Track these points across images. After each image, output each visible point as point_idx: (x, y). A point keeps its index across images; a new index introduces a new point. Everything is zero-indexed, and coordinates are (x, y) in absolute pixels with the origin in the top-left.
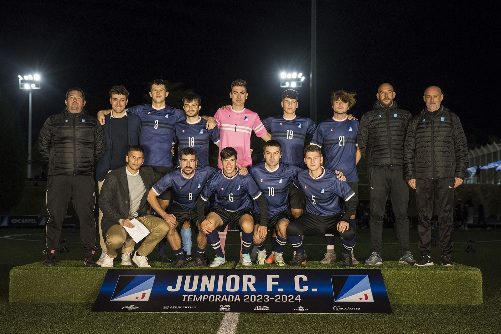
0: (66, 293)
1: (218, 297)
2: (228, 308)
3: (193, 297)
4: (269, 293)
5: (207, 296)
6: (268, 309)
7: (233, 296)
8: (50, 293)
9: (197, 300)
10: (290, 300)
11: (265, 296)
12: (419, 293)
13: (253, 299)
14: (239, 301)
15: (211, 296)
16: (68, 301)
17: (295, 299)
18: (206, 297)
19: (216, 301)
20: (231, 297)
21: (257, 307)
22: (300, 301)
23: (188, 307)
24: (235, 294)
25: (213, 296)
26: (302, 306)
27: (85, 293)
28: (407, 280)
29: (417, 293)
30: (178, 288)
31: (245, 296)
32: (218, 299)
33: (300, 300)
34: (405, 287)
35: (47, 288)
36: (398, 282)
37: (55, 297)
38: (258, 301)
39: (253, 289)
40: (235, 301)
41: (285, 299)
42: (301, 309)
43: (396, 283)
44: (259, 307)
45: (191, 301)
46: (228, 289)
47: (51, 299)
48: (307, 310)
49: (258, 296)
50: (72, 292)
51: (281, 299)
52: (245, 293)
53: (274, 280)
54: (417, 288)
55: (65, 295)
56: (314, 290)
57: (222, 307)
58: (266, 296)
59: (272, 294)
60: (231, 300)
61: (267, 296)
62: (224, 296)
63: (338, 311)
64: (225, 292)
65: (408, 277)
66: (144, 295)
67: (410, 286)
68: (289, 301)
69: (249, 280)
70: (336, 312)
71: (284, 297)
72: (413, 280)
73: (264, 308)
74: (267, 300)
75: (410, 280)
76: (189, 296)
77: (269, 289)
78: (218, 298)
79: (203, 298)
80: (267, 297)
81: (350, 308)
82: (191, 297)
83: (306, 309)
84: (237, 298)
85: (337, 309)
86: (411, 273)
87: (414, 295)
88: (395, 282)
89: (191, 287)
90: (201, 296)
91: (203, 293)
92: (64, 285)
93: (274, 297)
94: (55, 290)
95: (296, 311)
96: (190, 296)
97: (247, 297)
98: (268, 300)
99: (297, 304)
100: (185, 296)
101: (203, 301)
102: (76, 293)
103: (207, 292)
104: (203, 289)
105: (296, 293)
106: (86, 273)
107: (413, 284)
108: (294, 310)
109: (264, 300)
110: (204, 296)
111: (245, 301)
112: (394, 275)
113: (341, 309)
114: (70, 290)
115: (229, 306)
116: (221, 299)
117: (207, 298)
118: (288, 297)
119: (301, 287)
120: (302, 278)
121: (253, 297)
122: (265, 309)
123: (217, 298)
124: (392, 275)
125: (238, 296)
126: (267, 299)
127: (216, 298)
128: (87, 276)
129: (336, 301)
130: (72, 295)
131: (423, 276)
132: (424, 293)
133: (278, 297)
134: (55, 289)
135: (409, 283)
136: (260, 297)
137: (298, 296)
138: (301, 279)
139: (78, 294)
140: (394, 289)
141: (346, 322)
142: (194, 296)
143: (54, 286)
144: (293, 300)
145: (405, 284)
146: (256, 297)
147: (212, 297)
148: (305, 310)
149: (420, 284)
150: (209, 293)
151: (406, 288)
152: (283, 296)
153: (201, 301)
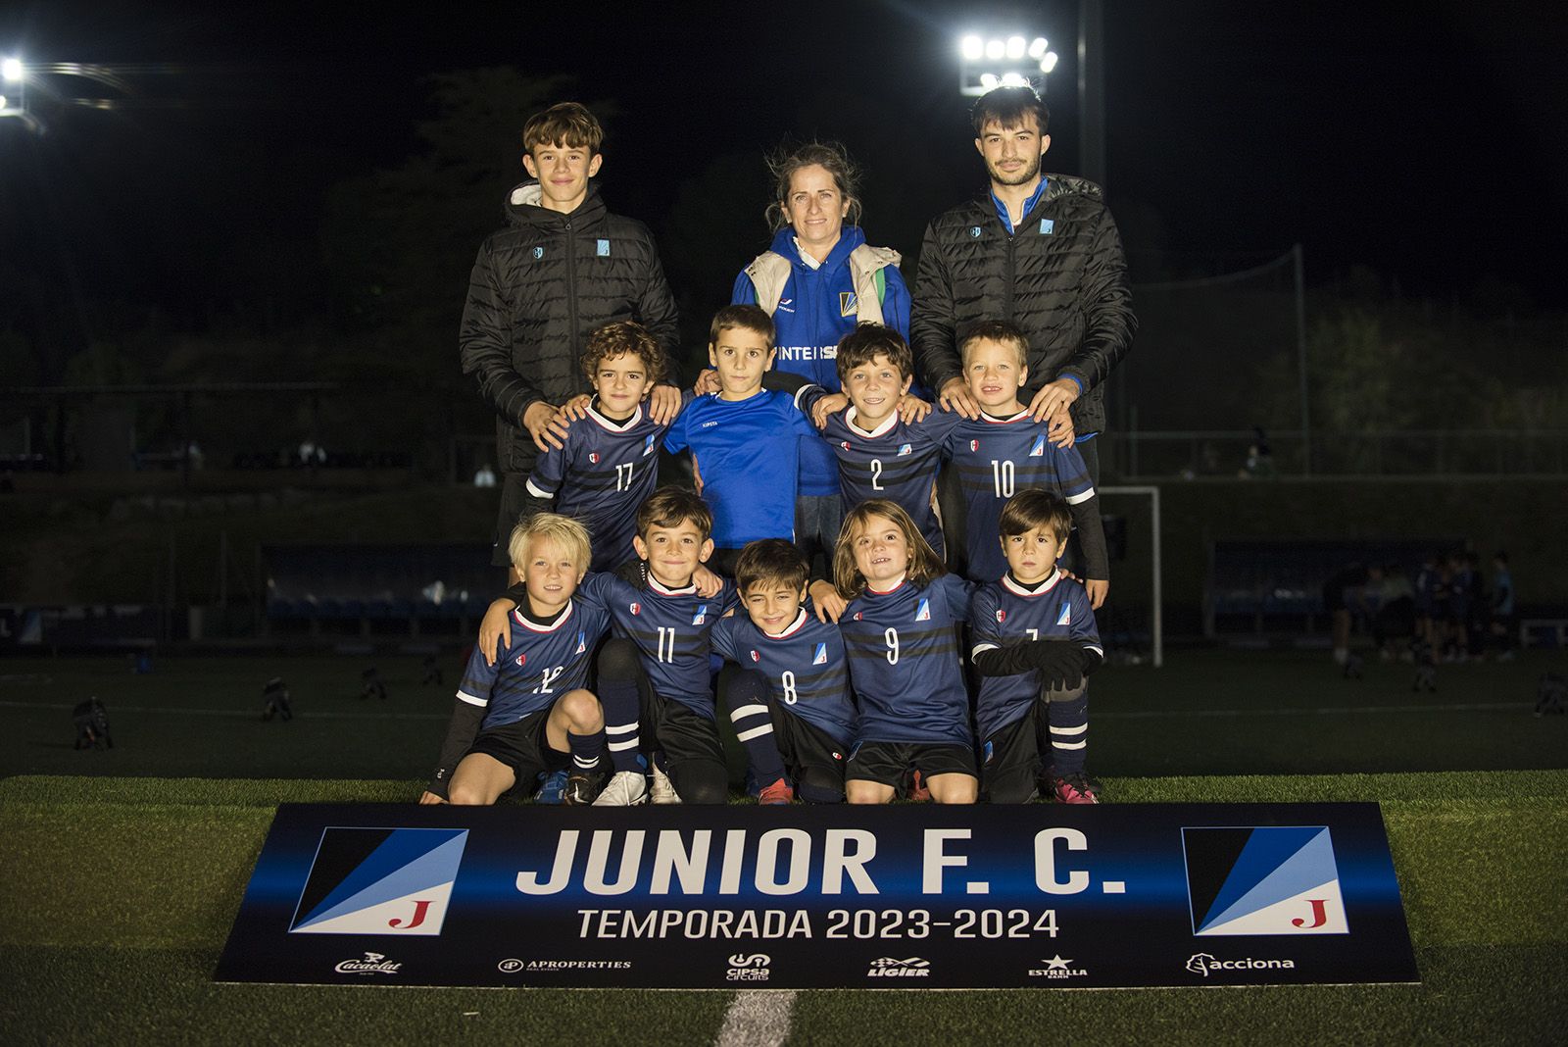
0: (99, 908)
1: (723, 918)
2: (762, 967)
3: (620, 919)
4: (929, 902)
5: (675, 916)
6: (924, 973)
7: (783, 915)
8: (39, 907)
9: (637, 934)
10: (1016, 932)
11: (912, 915)
12: (1507, 900)
13: (864, 929)
14: (809, 935)
15: (695, 915)
16: (106, 939)
17: (1037, 928)
18: (672, 918)
19: (714, 935)
20: (775, 919)
21: (881, 961)
22: (1053, 935)
23: (598, 965)
24: (790, 904)
25: (700, 915)
26: (1062, 959)
27: (171, 907)
28: (1466, 851)
29: (1503, 898)
30: (559, 880)
31: (831, 915)
32: (723, 925)
33: (1053, 930)
34: (1457, 878)
35: (25, 887)
36: (1431, 855)
37: (55, 920)
38: (884, 934)
39: (865, 885)
40: (791, 935)
41: (992, 924)
42: (1058, 969)
43: (1422, 861)
44: (890, 961)
45: (614, 936)
46: (765, 882)
47: (42, 930)
48: (1083, 972)
49: (885, 915)
50: (120, 905)
51: (977, 928)
52: (833, 901)
53: (950, 847)
54: (1503, 880)
55: (95, 913)
56: (1114, 887)
57: (738, 965)
58: (916, 915)
59: (941, 907)
60: (777, 932)
61: (922, 915)
62: (747, 913)
63: (1206, 974)
64: (749, 898)
65: (1471, 837)
66: (422, 907)
67: (1477, 871)
68: (1012, 933)
69: (851, 848)
70: (1197, 979)
71: (992, 918)
72: (1487, 848)
73: (911, 966)
74: (921, 933)
75: (1475, 849)
76: (605, 913)
77: (932, 883)
78: (720, 921)
79: (657, 924)
80: (919, 917)
81: (1255, 964)
82: (610, 918)
83: (1078, 972)
84: (801, 925)
85: (1204, 968)
86: (1480, 822)
87: (1491, 905)
88: (1419, 858)
89: (611, 875)
90: (653, 914)
91: (661, 903)
92: (89, 874)
93: (951, 919)
94: (54, 894)
95: (1035, 977)
96: (609, 915)
97: (839, 918)
98: (926, 932)
99: (1040, 947)
100: (588, 914)
101: (663, 934)
102: (139, 910)
103: (676, 898)
104: (660, 886)
105: (1039, 902)
106: (172, 830)
107: (1488, 863)
108: (1031, 973)
109: (911, 933)
110: (666, 914)
111: (830, 934)
112: (1415, 829)
113: (1220, 967)
114: (115, 896)
115: (768, 960)
116: (733, 928)
117: (679, 921)
118: (1005, 916)
119: (1062, 877)
120: (1067, 840)
121: (865, 919)
122: (910, 973)
123: (717, 924)
124: (1408, 830)
125: (804, 913)
126: (922, 927)
127: (715, 923)
128: (177, 841)
129: (1198, 934)
130: (124, 915)
131: (1528, 830)
132: (1529, 897)
133: (965, 918)
134: (57, 891)
135: (1470, 860)
136: (892, 918)
137: (1047, 912)
138: (1060, 844)
139: (143, 912)
140: (1413, 884)
141: (1224, 1022)
142: (622, 915)
143: (52, 880)
144: (1028, 929)
145: (1455, 864)
146: (878, 917)
147: (697, 919)
148: (1074, 972)
149: (1514, 865)
150: (685, 903)
151: (1458, 882)
152: (985, 914)
153: (651, 935)
